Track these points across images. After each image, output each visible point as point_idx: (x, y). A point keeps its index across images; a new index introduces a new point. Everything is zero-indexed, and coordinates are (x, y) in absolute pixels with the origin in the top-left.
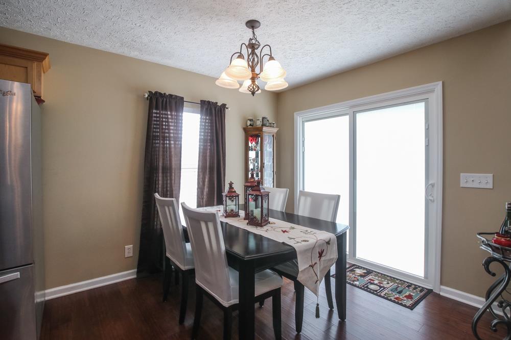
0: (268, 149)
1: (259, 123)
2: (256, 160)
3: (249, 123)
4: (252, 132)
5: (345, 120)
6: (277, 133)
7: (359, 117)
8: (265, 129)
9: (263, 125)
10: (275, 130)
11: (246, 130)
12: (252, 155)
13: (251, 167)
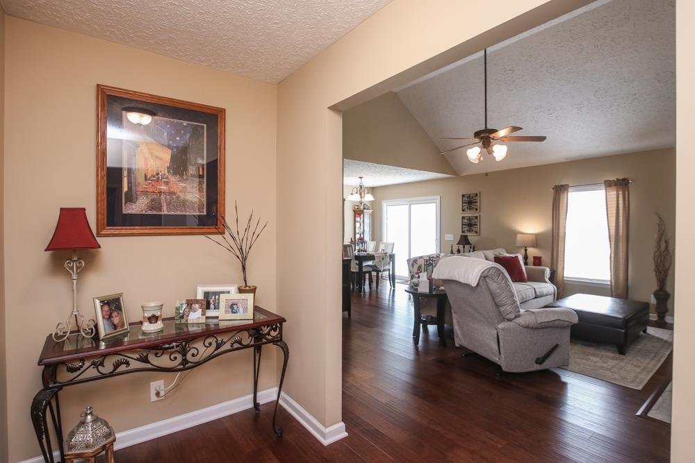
0: (367, 221)
1: (362, 208)
2: (360, 228)
3: (356, 207)
4: (358, 212)
5: (407, 207)
6: (372, 212)
7: (412, 206)
8: (365, 211)
9: (364, 209)
10: (371, 211)
11: (354, 211)
12: (358, 225)
13: (357, 231)
